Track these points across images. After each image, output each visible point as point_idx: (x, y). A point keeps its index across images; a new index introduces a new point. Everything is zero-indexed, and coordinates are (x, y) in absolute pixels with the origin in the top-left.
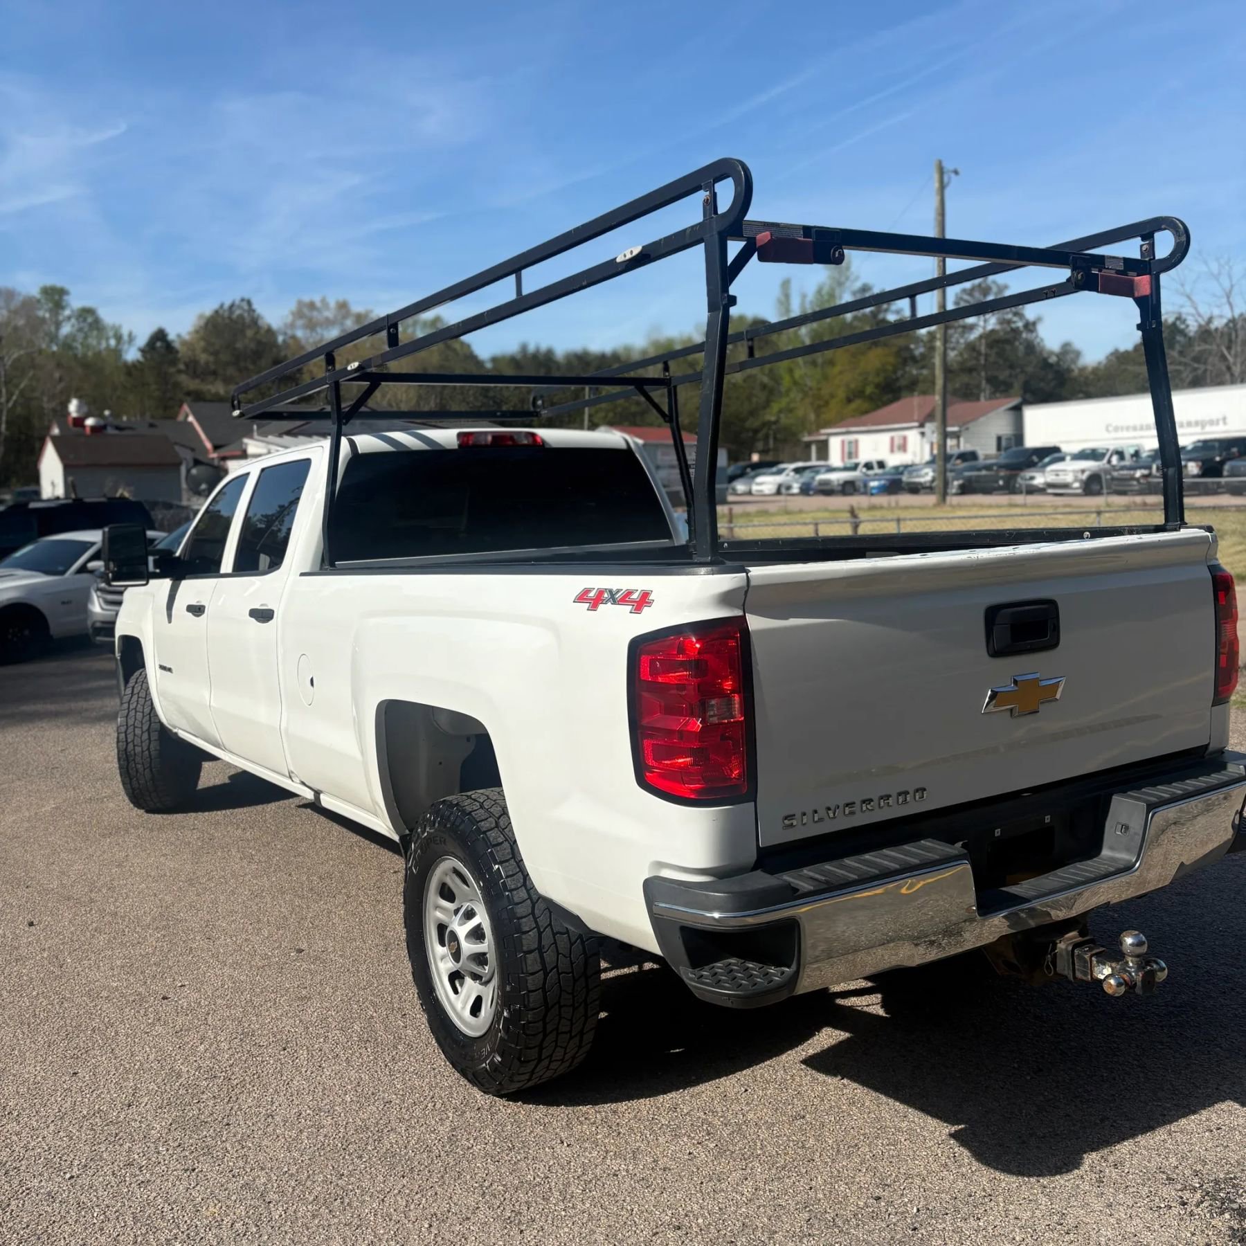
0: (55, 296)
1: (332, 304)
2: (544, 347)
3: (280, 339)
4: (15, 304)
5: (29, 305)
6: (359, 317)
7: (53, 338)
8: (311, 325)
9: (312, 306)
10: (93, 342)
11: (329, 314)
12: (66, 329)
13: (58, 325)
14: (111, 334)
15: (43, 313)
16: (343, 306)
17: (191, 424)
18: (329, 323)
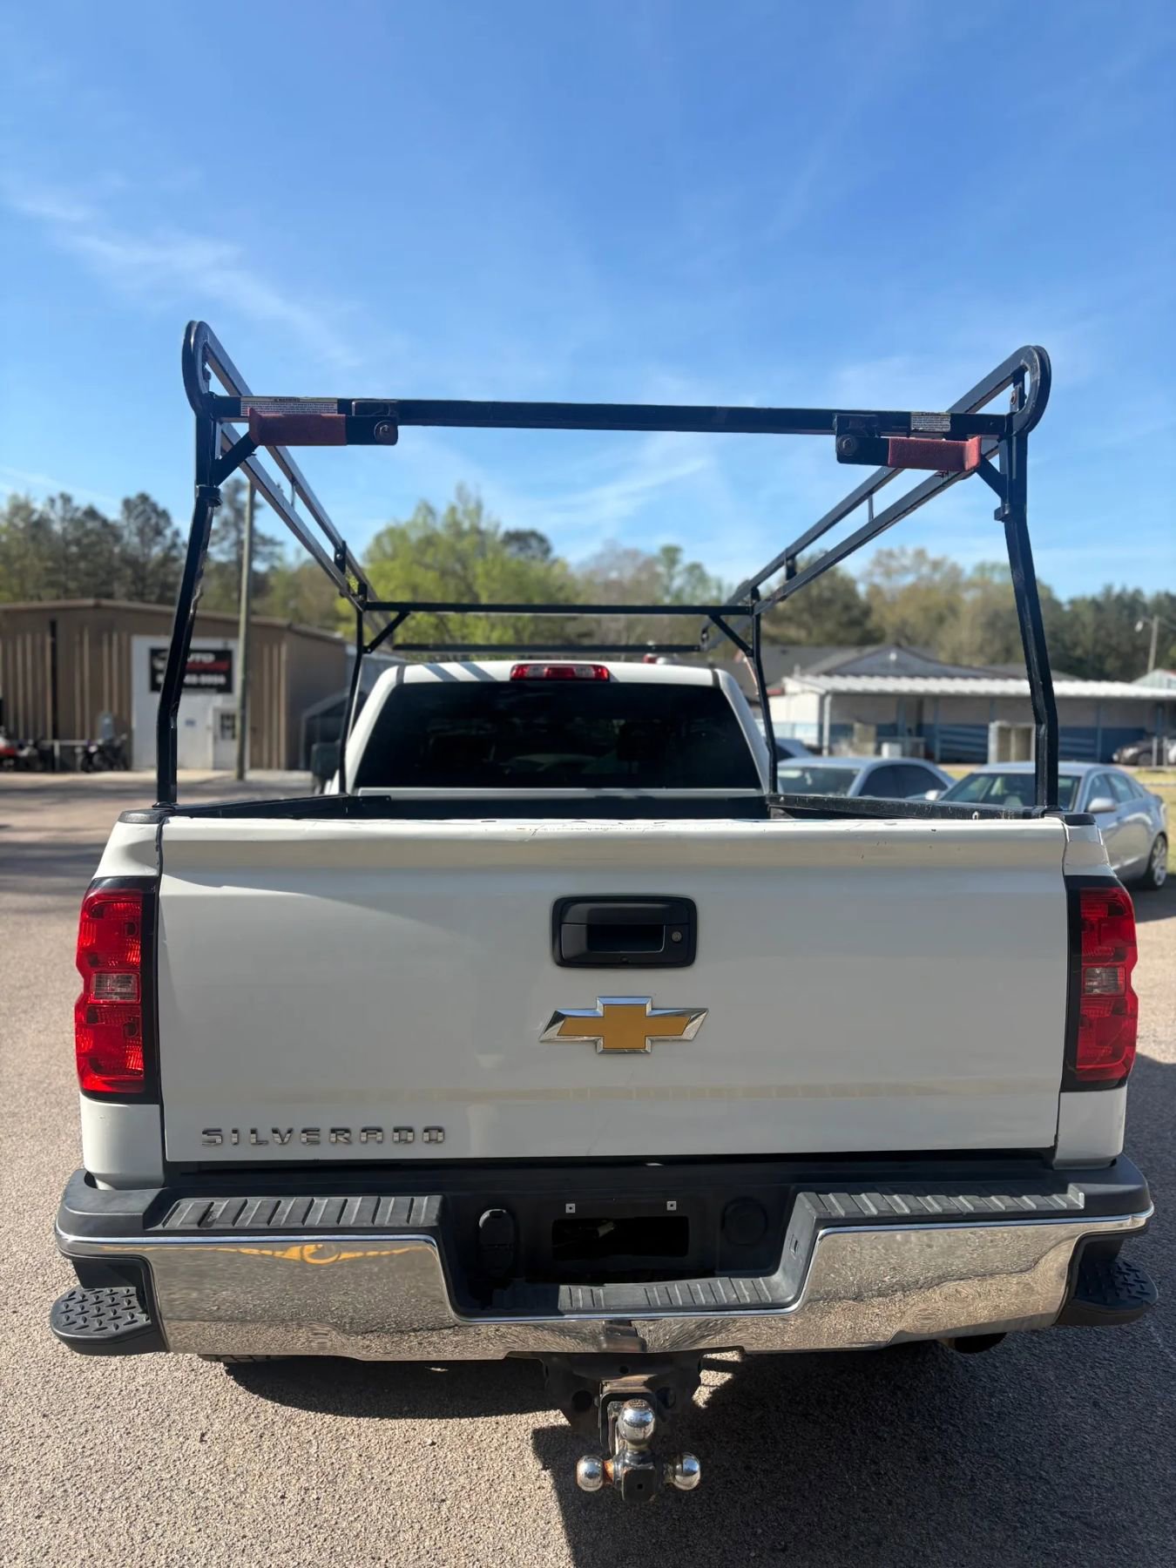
0: (671, 554)
1: (910, 550)
2: (1130, 588)
3: (862, 589)
4: (640, 560)
5: (649, 564)
6: (936, 565)
7: (667, 590)
8: (888, 573)
9: (890, 555)
10: (699, 592)
11: (906, 561)
12: (678, 582)
13: (671, 578)
14: (713, 584)
15: (661, 569)
16: (920, 554)
17: (746, 664)
18: (905, 570)
